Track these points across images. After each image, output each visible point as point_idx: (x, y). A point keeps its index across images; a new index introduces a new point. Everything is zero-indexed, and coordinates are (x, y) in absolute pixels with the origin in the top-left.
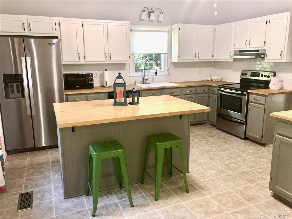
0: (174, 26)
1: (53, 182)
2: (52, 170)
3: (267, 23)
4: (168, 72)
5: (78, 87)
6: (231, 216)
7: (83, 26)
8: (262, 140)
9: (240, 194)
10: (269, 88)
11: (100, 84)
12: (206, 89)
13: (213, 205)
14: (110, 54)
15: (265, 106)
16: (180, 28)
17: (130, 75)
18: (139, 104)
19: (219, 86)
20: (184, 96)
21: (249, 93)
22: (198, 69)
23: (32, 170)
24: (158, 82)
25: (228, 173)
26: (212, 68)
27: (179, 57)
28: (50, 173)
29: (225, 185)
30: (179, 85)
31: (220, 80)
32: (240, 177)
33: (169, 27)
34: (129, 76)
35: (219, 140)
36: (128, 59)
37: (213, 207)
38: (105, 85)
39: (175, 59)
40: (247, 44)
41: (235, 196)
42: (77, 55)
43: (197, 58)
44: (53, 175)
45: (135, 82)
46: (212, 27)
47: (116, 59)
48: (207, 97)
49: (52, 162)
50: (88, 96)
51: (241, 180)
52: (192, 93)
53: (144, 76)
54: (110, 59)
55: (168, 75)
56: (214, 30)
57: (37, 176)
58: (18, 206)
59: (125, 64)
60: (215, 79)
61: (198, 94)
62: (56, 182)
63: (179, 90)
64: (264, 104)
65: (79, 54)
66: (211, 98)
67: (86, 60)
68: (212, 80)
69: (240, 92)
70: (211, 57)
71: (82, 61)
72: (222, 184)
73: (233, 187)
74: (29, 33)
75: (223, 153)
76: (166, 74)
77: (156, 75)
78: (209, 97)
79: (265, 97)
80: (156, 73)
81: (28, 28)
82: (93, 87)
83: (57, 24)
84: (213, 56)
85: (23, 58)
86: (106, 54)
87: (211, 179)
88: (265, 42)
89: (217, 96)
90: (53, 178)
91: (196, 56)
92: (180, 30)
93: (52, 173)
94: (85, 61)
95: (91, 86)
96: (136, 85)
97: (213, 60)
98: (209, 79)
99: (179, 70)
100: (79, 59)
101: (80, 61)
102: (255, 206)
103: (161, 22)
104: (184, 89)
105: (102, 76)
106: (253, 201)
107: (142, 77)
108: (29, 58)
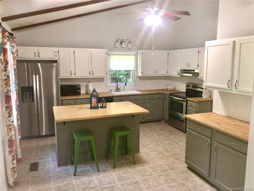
0: (139, 51)
1: (51, 157)
2: (51, 150)
3: (199, 53)
4: (135, 83)
5: (70, 94)
6: (157, 177)
7: (74, 53)
9: (167, 166)
10: (202, 97)
11: (86, 92)
12: (162, 95)
13: (148, 172)
14: (93, 71)
15: (197, 109)
16: (142, 53)
17: (108, 85)
18: (106, 108)
19: (170, 94)
20: (145, 101)
21: (187, 100)
22: (158, 81)
23: (38, 150)
24: (128, 90)
25: (165, 154)
26: (168, 80)
27: (142, 73)
28: (49, 152)
29: (160, 161)
30: (141, 93)
31: (173, 89)
32: (172, 156)
33: (136, 51)
34: (107, 86)
35: (167, 133)
36: (106, 75)
37: (147, 172)
38: (89, 93)
39: (140, 75)
40: (188, 66)
41: (164, 167)
42: (70, 72)
43: (156, 74)
44: (51, 153)
45: (111, 90)
46: (166, 52)
47: (97, 74)
48: (162, 102)
49: (51, 145)
50: (77, 100)
51: (172, 158)
52: (151, 99)
53: (117, 86)
54: (93, 75)
55: (135, 85)
56: (168, 54)
57: (41, 154)
58: (30, 170)
59: (104, 78)
60: (170, 88)
61: (155, 99)
62: (53, 157)
63: (141, 96)
65: (71, 71)
66: (165, 102)
67: (76, 76)
68: (167, 89)
69: (182, 99)
70: (166, 73)
71: (73, 77)
72: (159, 160)
73: (165, 162)
74: (38, 58)
75: (166, 142)
76: (134, 84)
77: (126, 85)
78: (163, 102)
79: (196, 104)
80: (126, 84)
81: (38, 56)
82: (80, 94)
83: (57, 52)
84: (168, 72)
85: (34, 76)
86: (90, 71)
87: (152, 157)
88: (198, 65)
89: (168, 101)
90: (51, 155)
91: (154, 72)
92: (142, 54)
94: (75, 76)
95: (79, 94)
96: (111, 92)
97: (168, 75)
98: (165, 88)
99: (143, 82)
100: (71, 75)
101: (72, 77)
102: (174, 172)
103: (130, 48)
104: (145, 96)
105: (87, 87)
106: (174, 169)
107: (116, 87)
108: (38, 76)
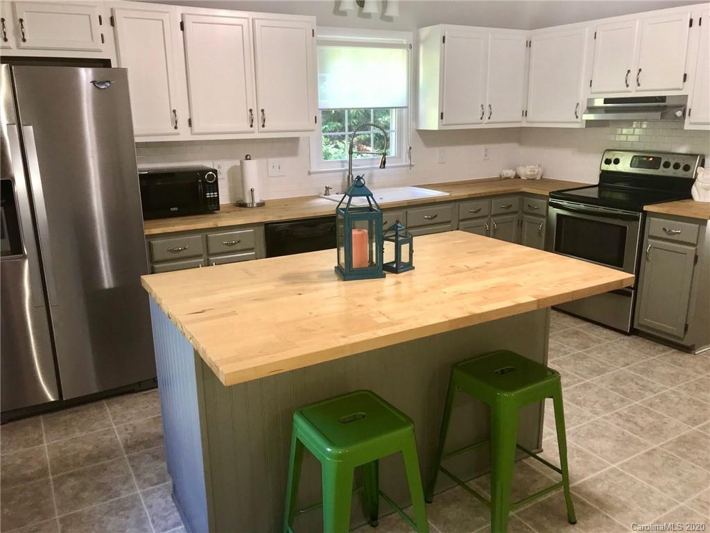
0: (425, 31)
1: (153, 521)
2: (138, 476)
3: (691, 25)
4: (410, 158)
5: (176, 209)
7: (182, 28)
8: (684, 336)
11: (231, 199)
12: (514, 201)
14: (263, 111)
15: (698, 247)
16: (444, 38)
17: (312, 170)
18: (414, 268)
19: (554, 195)
20: (461, 223)
21: (645, 213)
22: (482, 147)
23: (72, 482)
24: (384, 187)
25: (646, 445)
26: (516, 145)
27: (442, 118)
28: (132, 487)
30: (448, 194)
31: (538, 178)
32: (682, 455)
33: (411, 34)
34: (310, 173)
35: (567, 340)
36: (311, 125)
38: (248, 201)
39: (431, 122)
42: (169, 115)
43: (487, 120)
44: (146, 495)
45: (327, 188)
46: (521, 36)
47: (277, 125)
48: (515, 223)
49: (128, 447)
50: (210, 235)
51: (693, 467)
52: (480, 214)
53: (350, 170)
54: (263, 126)
55: (411, 166)
56: (529, 44)
57: (95, 505)
59: (296, 140)
60: (528, 173)
61: (494, 216)
62: (163, 523)
63: (449, 206)
64: (695, 243)
65: (174, 111)
66: (526, 224)
67: (196, 130)
68: (517, 177)
69: (620, 212)
70: (518, 116)
71: (184, 135)
72: (651, 483)
73: (685, 492)
74: (18, 47)
75: (597, 381)
76: (404, 163)
77: (384, 168)
78: (520, 224)
79: (697, 226)
80: (384, 163)
81: (16, 33)
82: (218, 208)
83: (106, 21)
84: (525, 114)
85: (12, 130)
86: (251, 110)
88: (685, 75)
89: (545, 220)
90: (150, 507)
92: (444, 42)
93: (140, 487)
94: (192, 134)
95: (211, 206)
96: (330, 197)
97: (524, 125)
98: (510, 173)
99: (437, 152)
100: (176, 128)
101: (178, 134)
103: (390, 19)
104: (462, 205)
105: (238, 177)
108: (31, 128)
